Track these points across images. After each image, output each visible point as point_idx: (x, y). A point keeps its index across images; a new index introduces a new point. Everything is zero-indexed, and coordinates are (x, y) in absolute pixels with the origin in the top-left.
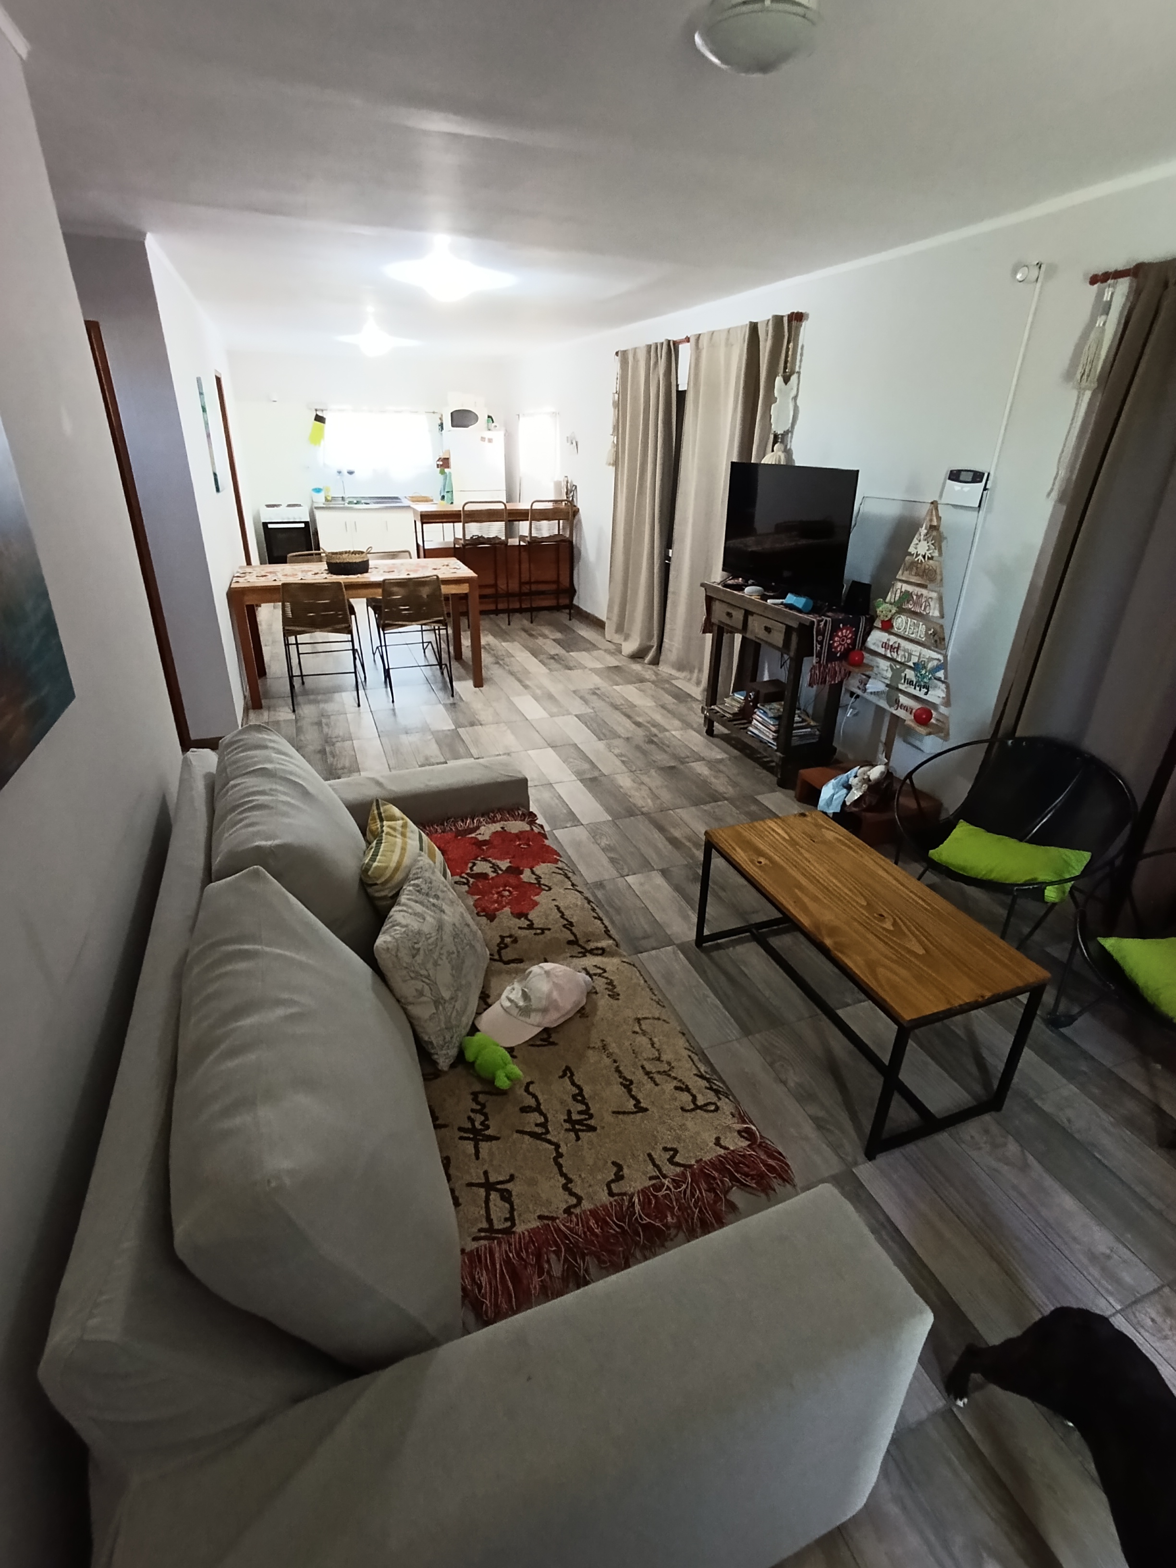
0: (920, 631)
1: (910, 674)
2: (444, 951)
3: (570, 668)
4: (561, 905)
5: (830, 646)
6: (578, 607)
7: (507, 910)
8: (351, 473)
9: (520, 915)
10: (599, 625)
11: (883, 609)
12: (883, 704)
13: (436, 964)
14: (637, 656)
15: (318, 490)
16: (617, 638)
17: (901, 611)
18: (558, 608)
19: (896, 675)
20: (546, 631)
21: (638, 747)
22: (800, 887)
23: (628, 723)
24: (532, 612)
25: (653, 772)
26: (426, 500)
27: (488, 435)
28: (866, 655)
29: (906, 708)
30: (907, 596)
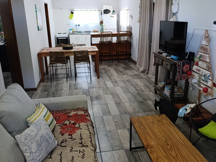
0: (204, 66)
1: (203, 78)
2: (36, 140)
3: (124, 74)
4: (82, 133)
5: (182, 70)
6: (132, 59)
7: (68, 133)
8: (79, 25)
9: (69, 135)
10: (135, 63)
11: (196, 60)
12: (197, 86)
13: (32, 143)
14: (143, 72)
15: (71, 30)
16: (139, 67)
17: (200, 60)
18: (126, 59)
19: (200, 77)
20: (121, 65)
21: (134, 96)
22: (149, 134)
23: (134, 89)
24: (119, 60)
25: (136, 103)
26: (97, 32)
27: (112, 15)
28: (193, 72)
29: (202, 87)
30: (201, 56)
